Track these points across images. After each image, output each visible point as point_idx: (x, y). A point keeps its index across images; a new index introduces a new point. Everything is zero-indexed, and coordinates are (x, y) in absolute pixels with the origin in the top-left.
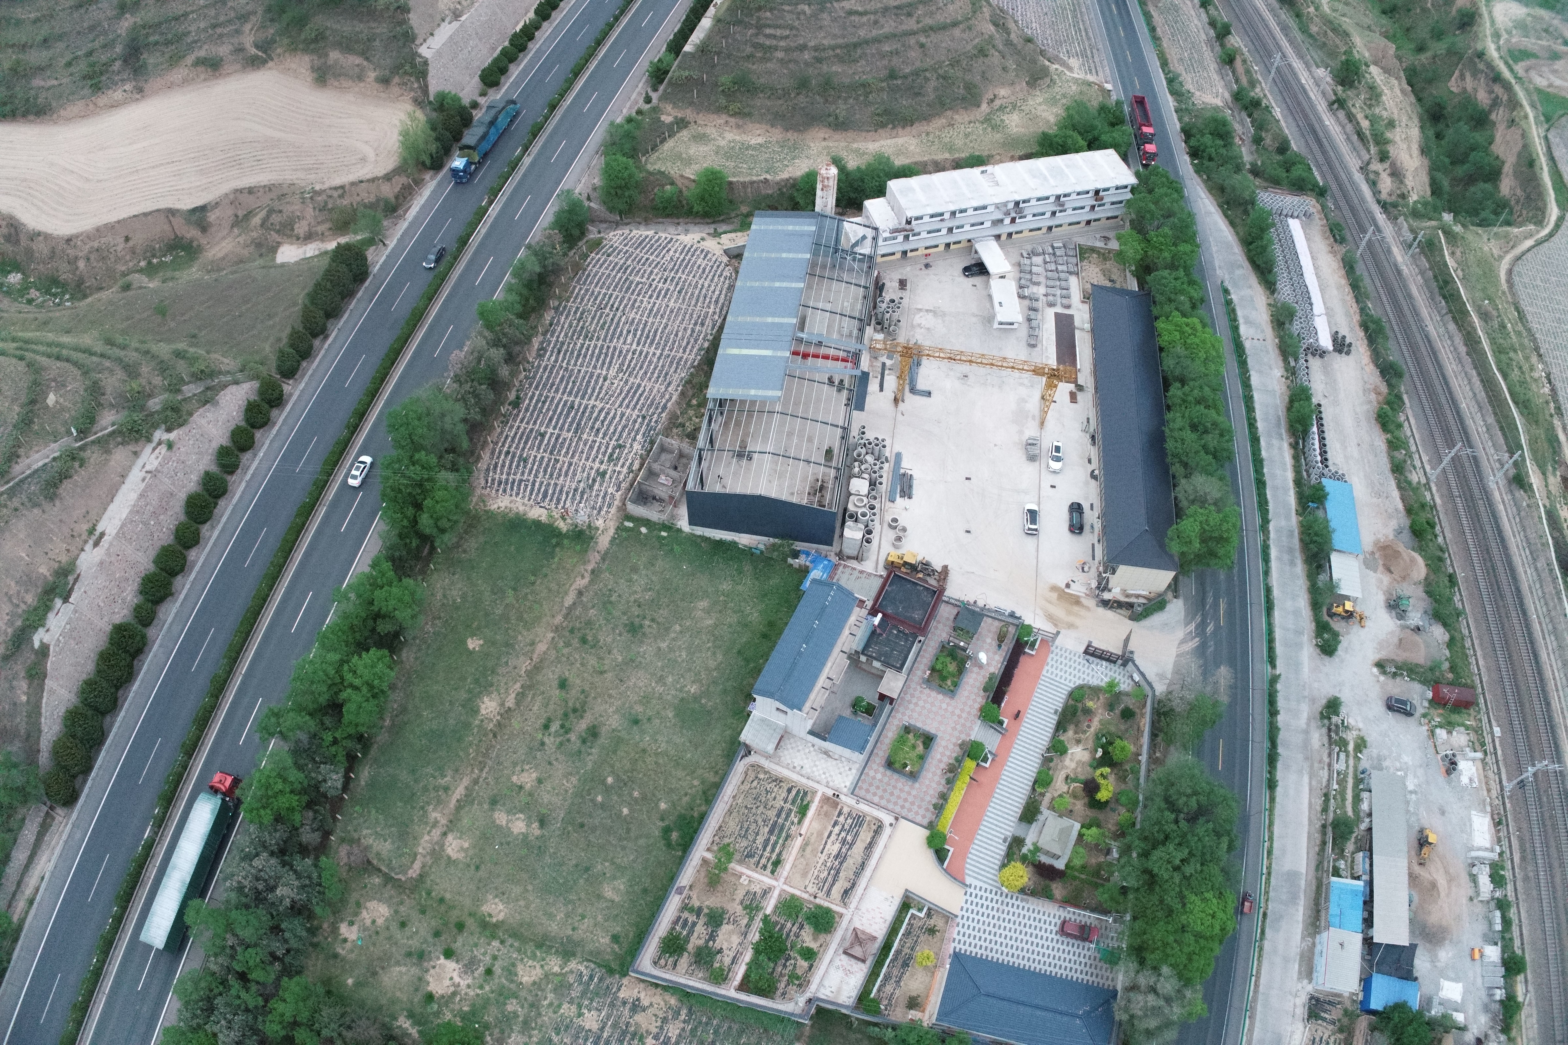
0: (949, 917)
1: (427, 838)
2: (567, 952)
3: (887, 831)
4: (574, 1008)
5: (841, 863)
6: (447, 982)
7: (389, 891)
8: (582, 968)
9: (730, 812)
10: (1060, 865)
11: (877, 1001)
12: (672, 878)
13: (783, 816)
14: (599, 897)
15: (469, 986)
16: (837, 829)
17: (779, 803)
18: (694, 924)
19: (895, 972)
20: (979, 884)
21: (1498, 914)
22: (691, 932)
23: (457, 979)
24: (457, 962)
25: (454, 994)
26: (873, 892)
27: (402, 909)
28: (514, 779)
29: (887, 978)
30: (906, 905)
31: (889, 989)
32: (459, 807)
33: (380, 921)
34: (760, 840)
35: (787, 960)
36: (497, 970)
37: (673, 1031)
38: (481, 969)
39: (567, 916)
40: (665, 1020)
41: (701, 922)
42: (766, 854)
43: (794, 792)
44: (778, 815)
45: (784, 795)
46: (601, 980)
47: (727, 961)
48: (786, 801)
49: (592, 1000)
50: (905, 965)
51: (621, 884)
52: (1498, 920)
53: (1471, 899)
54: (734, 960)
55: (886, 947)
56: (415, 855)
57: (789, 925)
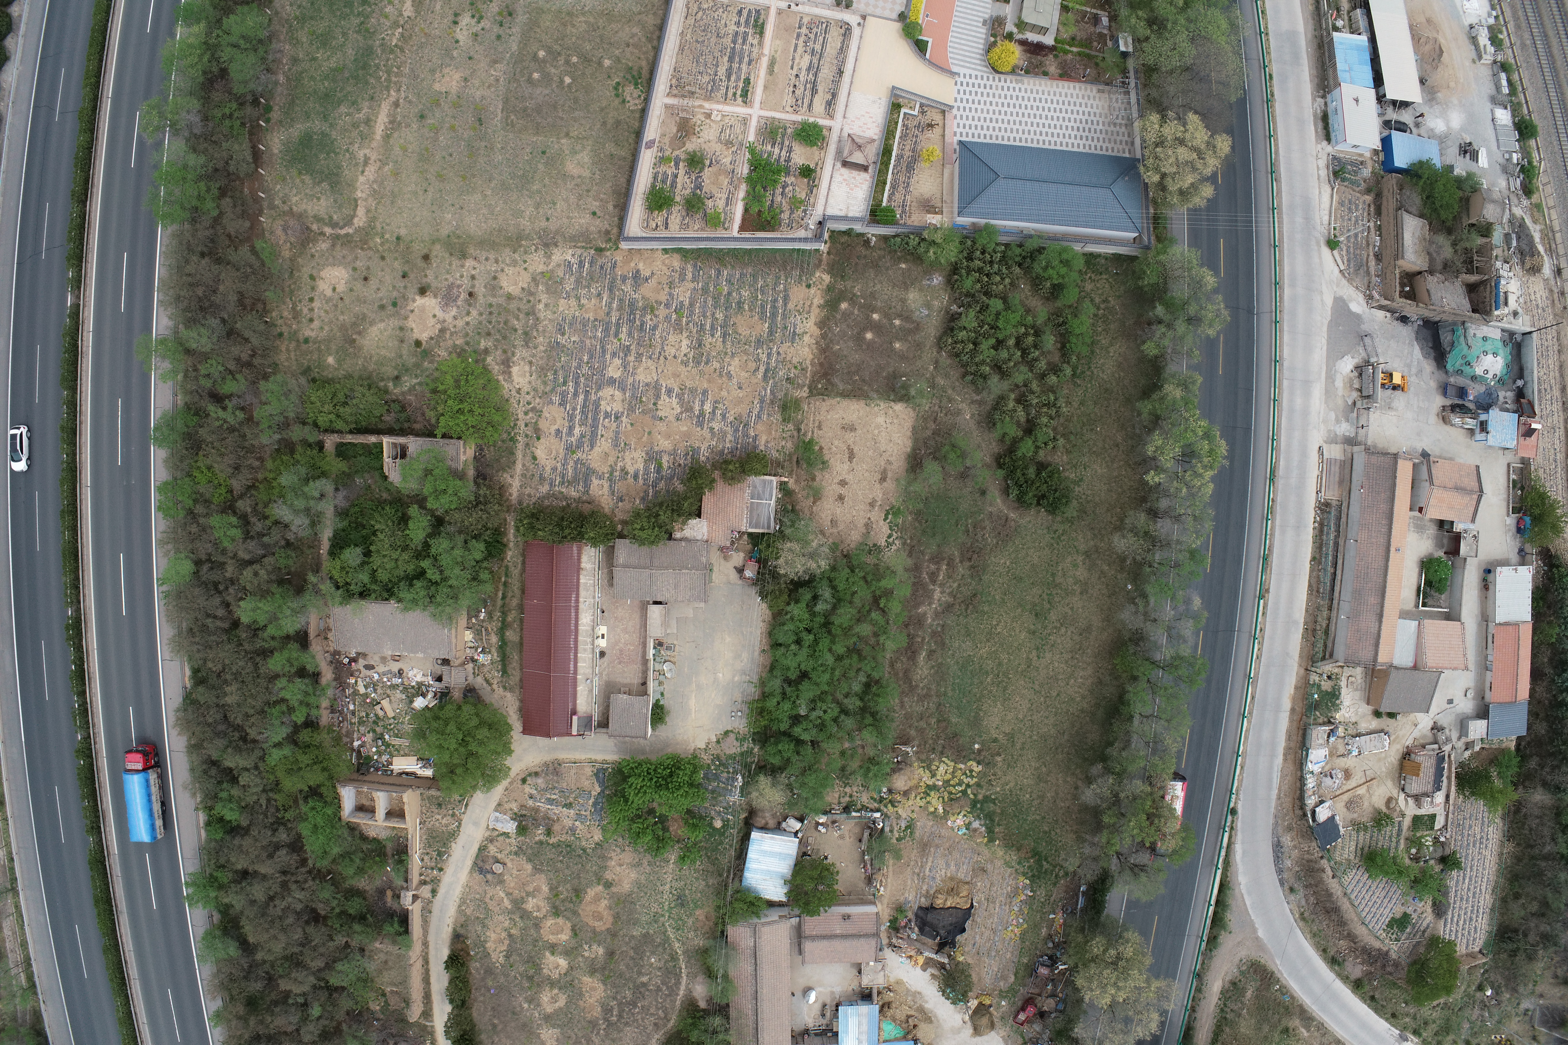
0: (944, 110)
1: (362, 179)
2: (548, 242)
3: (856, 31)
4: (573, 302)
5: (816, 75)
6: (432, 321)
7: (339, 252)
8: (569, 258)
9: (682, 49)
10: (1048, 40)
11: (889, 210)
12: (639, 134)
13: (740, 41)
14: (565, 176)
15: (455, 318)
16: (802, 39)
17: (733, 28)
18: (676, 176)
19: (902, 179)
20: (968, 72)
21: (1503, 76)
22: (674, 184)
23: (440, 314)
24: (435, 296)
25: (442, 331)
26: (857, 97)
27: (359, 264)
28: (437, 87)
29: (894, 187)
30: (896, 107)
31: (898, 197)
32: (387, 137)
33: (341, 288)
34: (722, 71)
35: (784, 187)
36: (480, 289)
37: (683, 293)
38: (464, 296)
39: (537, 206)
40: (671, 285)
41: (682, 172)
42: (732, 84)
43: (745, 13)
44: (734, 42)
45: (735, 19)
46: (591, 263)
47: (721, 204)
48: (738, 24)
49: (589, 287)
50: (910, 168)
51: (585, 157)
52: (1504, 83)
53: (1474, 61)
54: (728, 202)
55: (886, 152)
56: (356, 200)
57: (777, 151)
